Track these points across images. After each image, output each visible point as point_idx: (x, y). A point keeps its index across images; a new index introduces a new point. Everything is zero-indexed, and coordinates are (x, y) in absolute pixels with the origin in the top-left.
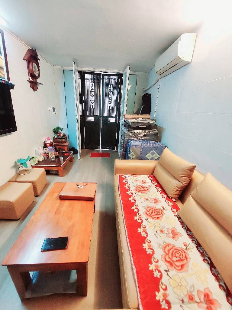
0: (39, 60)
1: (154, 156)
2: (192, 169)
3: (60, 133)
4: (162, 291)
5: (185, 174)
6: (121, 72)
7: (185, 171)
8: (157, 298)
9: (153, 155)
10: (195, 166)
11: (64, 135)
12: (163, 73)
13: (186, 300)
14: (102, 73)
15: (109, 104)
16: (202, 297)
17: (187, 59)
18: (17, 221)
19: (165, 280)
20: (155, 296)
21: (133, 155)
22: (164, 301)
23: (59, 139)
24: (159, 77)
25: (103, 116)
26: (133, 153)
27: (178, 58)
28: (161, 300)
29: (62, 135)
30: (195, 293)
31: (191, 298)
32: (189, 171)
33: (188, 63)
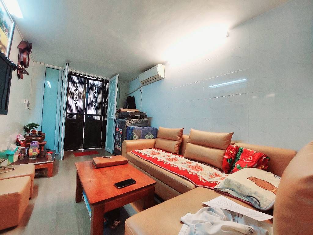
0: (31, 52)
1: (150, 137)
2: (182, 131)
3: (34, 132)
4: (200, 178)
5: (179, 135)
6: (108, 79)
7: (178, 133)
8: (201, 180)
9: (150, 135)
10: (183, 129)
13: (210, 177)
14: (88, 77)
15: (93, 104)
16: (215, 175)
19: (198, 174)
20: (199, 180)
21: (135, 137)
22: (204, 181)
23: (32, 137)
24: (142, 85)
25: (87, 115)
26: (135, 135)
27: (158, 75)
29: (37, 132)
30: (212, 175)
31: (212, 176)
33: (163, 79)
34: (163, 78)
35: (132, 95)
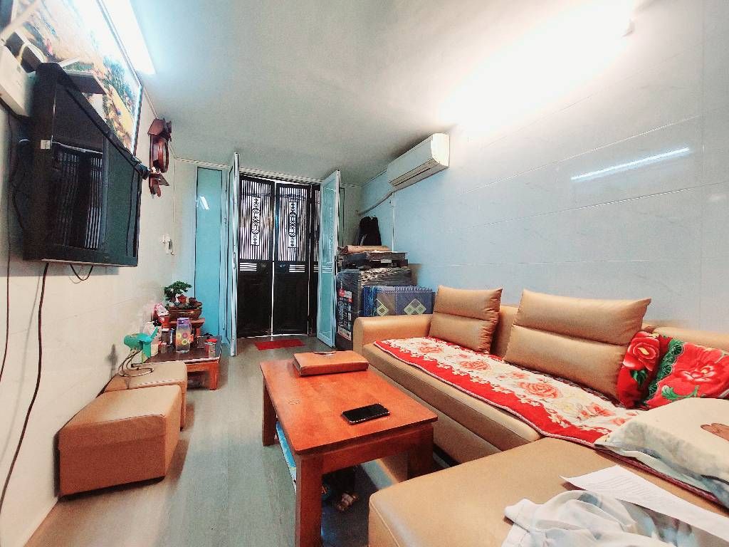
1: (417, 309)
2: (497, 296)
3: (182, 298)
4: (553, 415)
5: (489, 305)
7: (486, 301)
8: (554, 421)
9: (415, 307)
10: (501, 291)
11: (193, 301)
12: (402, 183)
13: (581, 416)
14: (277, 182)
15: (290, 238)
16: (594, 411)
17: (444, 163)
18: (160, 484)
19: (546, 405)
20: (550, 420)
21: (382, 311)
22: (563, 423)
23: (179, 309)
24: (395, 189)
25: (278, 262)
26: (382, 306)
27: (432, 161)
28: (559, 422)
29: (187, 301)
30: (585, 409)
31: (585, 414)
32: (494, 300)
34: (446, 168)
35: (371, 215)
